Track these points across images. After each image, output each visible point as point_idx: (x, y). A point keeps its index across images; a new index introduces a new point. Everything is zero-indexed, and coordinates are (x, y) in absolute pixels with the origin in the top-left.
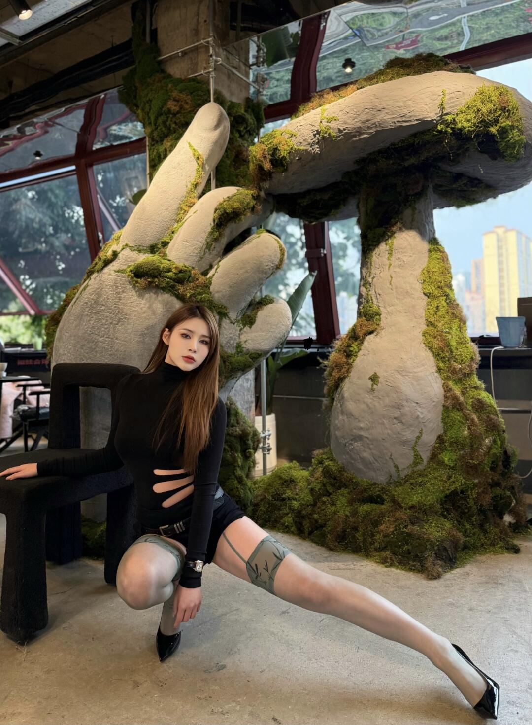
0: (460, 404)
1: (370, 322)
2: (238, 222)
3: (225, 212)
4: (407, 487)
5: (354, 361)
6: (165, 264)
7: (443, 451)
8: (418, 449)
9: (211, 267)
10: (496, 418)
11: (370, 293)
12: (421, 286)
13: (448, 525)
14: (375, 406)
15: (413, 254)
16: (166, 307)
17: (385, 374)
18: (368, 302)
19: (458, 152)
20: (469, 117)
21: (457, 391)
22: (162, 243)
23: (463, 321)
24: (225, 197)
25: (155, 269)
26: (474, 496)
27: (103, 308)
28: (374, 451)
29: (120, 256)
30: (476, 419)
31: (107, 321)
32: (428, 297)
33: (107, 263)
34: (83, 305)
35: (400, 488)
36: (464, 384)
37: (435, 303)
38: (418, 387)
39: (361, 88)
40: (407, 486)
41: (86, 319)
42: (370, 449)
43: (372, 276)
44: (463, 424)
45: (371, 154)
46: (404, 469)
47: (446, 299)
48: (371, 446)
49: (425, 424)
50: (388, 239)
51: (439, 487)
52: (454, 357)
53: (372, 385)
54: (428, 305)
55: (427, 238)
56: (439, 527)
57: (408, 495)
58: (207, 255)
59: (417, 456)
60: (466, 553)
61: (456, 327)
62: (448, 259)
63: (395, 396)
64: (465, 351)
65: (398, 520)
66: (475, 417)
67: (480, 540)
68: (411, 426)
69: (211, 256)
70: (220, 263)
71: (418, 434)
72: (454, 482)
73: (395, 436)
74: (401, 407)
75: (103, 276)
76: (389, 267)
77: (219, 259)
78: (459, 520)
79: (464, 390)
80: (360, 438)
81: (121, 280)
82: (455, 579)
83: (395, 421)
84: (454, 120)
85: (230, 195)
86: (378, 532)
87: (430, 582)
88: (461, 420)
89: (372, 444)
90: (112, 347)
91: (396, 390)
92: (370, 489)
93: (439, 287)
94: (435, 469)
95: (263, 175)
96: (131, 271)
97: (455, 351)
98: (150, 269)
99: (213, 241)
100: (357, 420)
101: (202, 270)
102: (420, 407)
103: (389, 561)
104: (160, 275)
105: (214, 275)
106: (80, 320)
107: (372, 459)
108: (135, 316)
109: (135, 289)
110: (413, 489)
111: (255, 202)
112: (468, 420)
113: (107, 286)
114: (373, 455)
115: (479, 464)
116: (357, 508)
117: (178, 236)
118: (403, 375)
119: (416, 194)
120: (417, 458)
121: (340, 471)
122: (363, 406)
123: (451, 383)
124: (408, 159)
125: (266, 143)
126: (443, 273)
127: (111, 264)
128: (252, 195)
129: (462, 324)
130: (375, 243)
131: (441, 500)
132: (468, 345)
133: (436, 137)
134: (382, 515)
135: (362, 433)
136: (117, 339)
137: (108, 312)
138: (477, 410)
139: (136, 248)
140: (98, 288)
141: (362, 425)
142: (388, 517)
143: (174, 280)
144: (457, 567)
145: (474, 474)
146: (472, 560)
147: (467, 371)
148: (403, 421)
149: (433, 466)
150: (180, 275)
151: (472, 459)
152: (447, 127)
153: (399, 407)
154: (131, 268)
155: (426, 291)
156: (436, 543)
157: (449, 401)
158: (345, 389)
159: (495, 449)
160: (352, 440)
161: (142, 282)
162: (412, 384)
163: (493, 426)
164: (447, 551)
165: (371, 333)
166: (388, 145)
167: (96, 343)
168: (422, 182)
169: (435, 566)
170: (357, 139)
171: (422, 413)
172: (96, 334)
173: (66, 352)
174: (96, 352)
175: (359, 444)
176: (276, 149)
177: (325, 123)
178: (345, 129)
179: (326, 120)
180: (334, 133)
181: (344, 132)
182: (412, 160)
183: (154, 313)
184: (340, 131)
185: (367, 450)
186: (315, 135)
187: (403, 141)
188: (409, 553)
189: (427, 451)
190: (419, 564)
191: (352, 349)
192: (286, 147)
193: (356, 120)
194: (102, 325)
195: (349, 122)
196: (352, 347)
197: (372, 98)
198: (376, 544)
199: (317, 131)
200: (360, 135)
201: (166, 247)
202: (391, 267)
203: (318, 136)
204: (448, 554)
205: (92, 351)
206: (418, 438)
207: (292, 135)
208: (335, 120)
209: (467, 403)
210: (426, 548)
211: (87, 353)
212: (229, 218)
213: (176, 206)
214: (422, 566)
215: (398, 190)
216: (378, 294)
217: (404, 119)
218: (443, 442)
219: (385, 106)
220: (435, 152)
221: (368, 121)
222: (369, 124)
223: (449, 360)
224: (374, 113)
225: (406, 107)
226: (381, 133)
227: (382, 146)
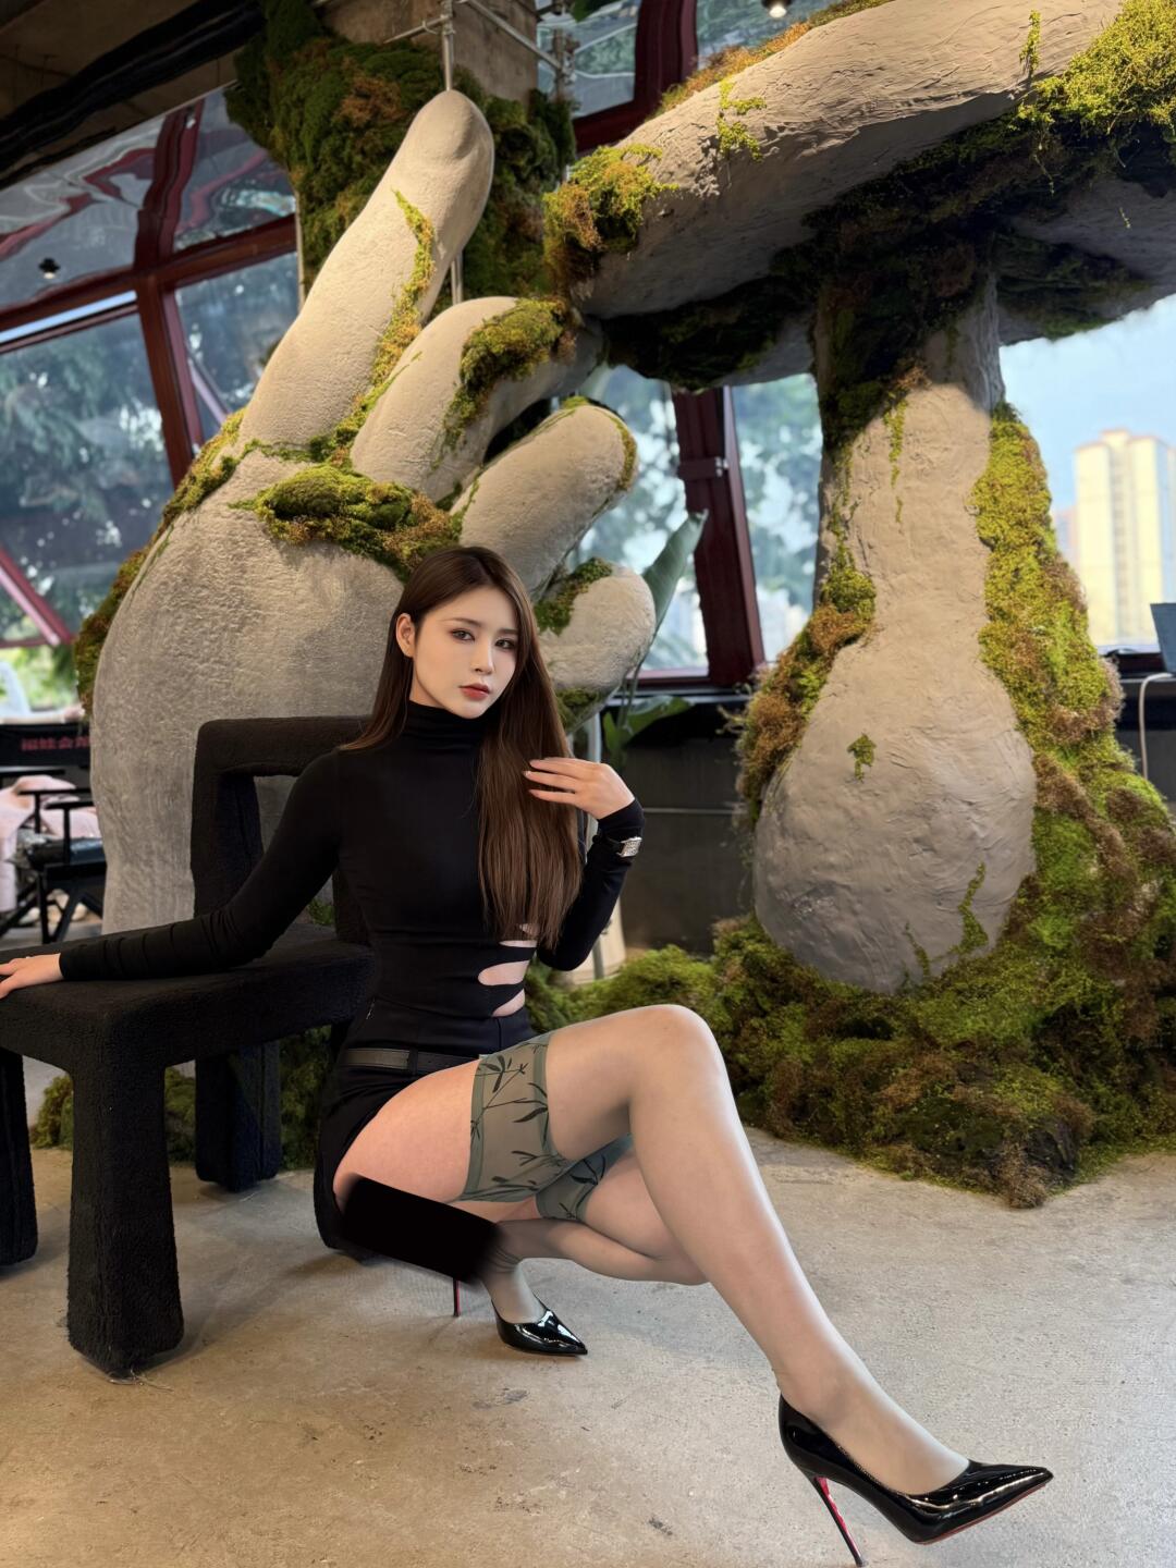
0: (1078, 803)
1: (848, 615)
2: (519, 378)
3: (489, 353)
4: (949, 998)
5: (809, 709)
6: (347, 484)
7: (1036, 915)
8: (975, 912)
9: (458, 490)
10: (1168, 835)
11: (846, 544)
12: (974, 521)
13: (1053, 1086)
14: (864, 813)
15: (954, 443)
16: (352, 586)
17: (890, 738)
18: (841, 566)
19: (1067, 182)
21: (1069, 772)
22: (339, 434)
23: (1077, 608)
24: (488, 318)
25: (326, 496)
26: (1116, 1019)
27: (205, 593)
28: (866, 919)
29: (241, 469)
30: (1119, 838)
31: (215, 623)
32: (993, 549)
33: (211, 487)
34: (156, 589)
35: (932, 1002)
36: (1085, 758)
37: (1011, 562)
38: (971, 767)
40: (949, 996)
41: (165, 621)
42: (855, 913)
43: (851, 503)
44: (1085, 849)
45: (844, 196)
46: (941, 957)
47: (1038, 552)
48: (858, 907)
49: (992, 852)
50: (889, 410)
51: (1030, 999)
52: (1061, 692)
53: (858, 765)
54: (992, 568)
55: (986, 403)
56: (1030, 1090)
57: (953, 1018)
58: (448, 458)
59: (972, 926)
60: (1100, 1151)
61: (1064, 621)
62: (1038, 454)
63: (914, 788)
64: (1088, 677)
65: (927, 1072)
66: (1115, 833)
67: (1133, 1119)
68: (957, 857)
69: (458, 463)
70: (481, 480)
71: (974, 876)
72: (1066, 986)
73: (916, 882)
74: (929, 814)
75: (202, 518)
76: (894, 478)
77: (477, 470)
78: (1080, 1073)
79: (1086, 772)
80: (830, 888)
81: (244, 527)
82: (1077, 1210)
83: (915, 846)
85: (499, 313)
86: (880, 1101)
87: (1017, 1214)
88: (1082, 840)
89: (860, 902)
90: (228, 685)
91: (917, 774)
92: (855, 1004)
93: (1019, 523)
94: (1017, 957)
95: (579, 261)
96: (266, 503)
97: (1064, 678)
98: (311, 497)
99: (461, 426)
100: (821, 848)
101: (438, 498)
102: (977, 812)
103: (910, 1164)
104: (336, 510)
105: (465, 509)
106: (153, 623)
107: (858, 936)
108: (280, 610)
109: (277, 547)
110: (963, 1003)
111: (559, 330)
112: (1099, 842)
113: (211, 541)
114: (862, 927)
115: (1128, 944)
116: (827, 1047)
117: (377, 416)
118: (933, 739)
119: (957, 297)
120: (973, 934)
121: (783, 965)
122: (835, 815)
123: (1053, 756)
124: (939, 204)
125: (584, 182)
126: (1027, 488)
127: (220, 491)
128: (552, 312)
129: (1077, 613)
130: (857, 421)
131: (1034, 1028)
132: (1098, 667)
133: (1013, 139)
134: (889, 1063)
135: (835, 877)
136: (239, 664)
137: (216, 603)
138: (1119, 817)
139: (276, 449)
140: (190, 549)
141: (833, 859)
142: (904, 1068)
143: (371, 522)
144: (1079, 1183)
145: (1112, 969)
146: (1114, 1165)
147: (1092, 725)
148: (937, 846)
149: (1011, 949)
150: (385, 509)
151: (1110, 932)
152: (1043, 110)
153: (926, 813)
154: (267, 496)
155: (986, 534)
156: (1025, 1126)
157: (1049, 797)
158: (789, 776)
159: (1166, 908)
160: (808, 894)
161: (295, 528)
162: (958, 760)
163: (1163, 855)
164: (1056, 1144)
165: (850, 640)
166: (888, 168)
167: (191, 675)
168: (971, 267)
169: (1026, 1177)
170: (813, 151)
171: (983, 827)
172: (190, 656)
173: (122, 702)
174: (192, 698)
175: (826, 904)
176: (608, 194)
177: (730, 118)
178: (781, 129)
179: (733, 110)
180: (754, 140)
181: (781, 134)
182: (949, 207)
183: (324, 602)
184: (770, 133)
185: (847, 915)
186: (706, 151)
187: (927, 156)
188: (961, 1148)
189: (996, 915)
190: (986, 1173)
191: (803, 681)
192: (633, 187)
193: (810, 103)
194: (204, 633)
195: (792, 107)
196: (803, 676)
197: (850, 43)
198: (877, 1127)
199: (712, 138)
200: (819, 143)
201: (349, 444)
202: (899, 477)
203: (713, 151)
204: (1057, 1151)
205: (182, 697)
206: (975, 884)
207: (649, 157)
208: (758, 106)
209: (1094, 801)
210: (1002, 1138)
211: (171, 701)
212: (498, 368)
213: (371, 344)
214: (994, 1177)
215: (913, 286)
216: (866, 546)
217: (933, 93)
218: (1037, 895)
219: (884, 62)
220: (1006, 183)
221: (840, 103)
222: (842, 111)
223: (1046, 701)
224: (853, 80)
225: (938, 61)
226: (875, 134)
227: (875, 168)
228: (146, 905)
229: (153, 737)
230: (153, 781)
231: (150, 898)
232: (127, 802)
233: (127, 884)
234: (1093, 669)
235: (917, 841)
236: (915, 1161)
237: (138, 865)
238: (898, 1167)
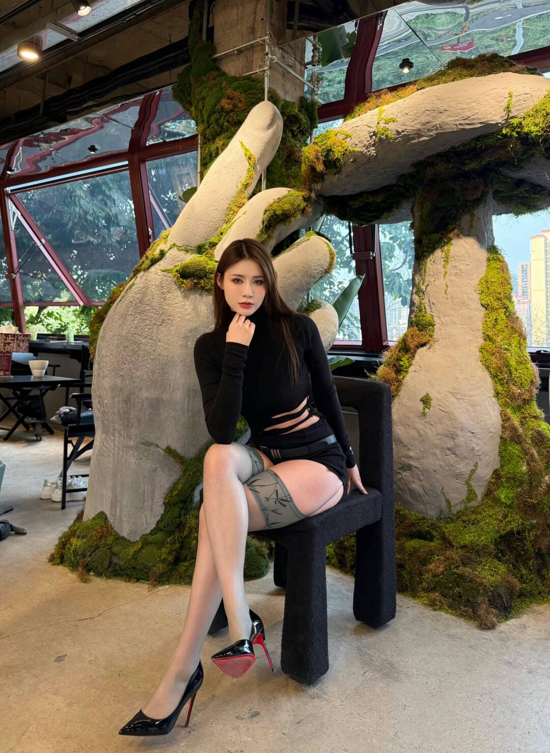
0: (519, 436)
1: (422, 332)
2: (287, 224)
3: (275, 214)
4: (459, 524)
5: (404, 377)
6: (211, 265)
7: (499, 487)
8: (472, 484)
11: (423, 301)
12: (478, 296)
13: (502, 568)
14: (426, 432)
15: (471, 262)
16: (209, 310)
17: (438, 396)
18: (421, 311)
19: (523, 157)
20: (537, 121)
21: (516, 420)
22: (210, 243)
23: (522, 336)
24: (276, 198)
25: (202, 270)
26: (532, 538)
27: (148, 308)
28: (424, 483)
29: (167, 255)
30: (536, 455)
31: (151, 321)
32: (486, 309)
33: (154, 262)
34: (128, 304)
35: (452, 525)
36: (523, 413)
37: (494, 315)
38: (473, 414)
39: (421, 89)
40: (460, 522)
41: (130, 318)
42: (420, 480)
43: (426, 284)
44: (521, 458)
45: (429, 157)
46: (456, 504)
47: (506, 312)
48: (421, 477)
49: (482, 457)
50: (444, 246)
51: (495, 527)
52: (513, 379)
53: (424, 409)
54: (486, 317)
55: (486, 246)
56: (492, 570)
57: (460, 533)
59: (471, 491)
60: (523, 601)
61: (516, 344)
62: (507, 269)
63: (448, 423)
64: (525, 373)
65: (448, 559)
66: (534, 451)
67: (537, 587)
68: (466, 458)
71: (472, 468)
72: (510, 522)
73: (447, 468)
74: (454, 436)
75: (150, 275)
76: (445, 275)
78: (515, 563)
79: (523, 420)
80: (409, 467)
81: (167, 280)
82: (510, 632)
83: (447, 451)
84: (520, 124)
85: (280, 196)
86: (426, 571)
87: (483, 633)
88: (520, 454)
89: (423, 475)
90: (154, 351)
91: (450, 416)
92: (418, 523)
93: (498, 299)
94: (490, 506)
95: (315, 176)
96: (177, 271)
97: (515, 372)
98: (196, 270)
100: (406, 448)
102: (475, 437)
103: (437, 603)
104: (205, 276)
106: (125, 319)
107: (421, 491)
108: (179, 317)
109: (180, 290)
110: (465, 527)
111: (305, 204)
112: (528, 455)
113: (152, 285)
114: (422, 486)
115: (538, 504)
116: (404, 543)
117: (226, 237)
118: (458, 399)
119: (475, 200)
120: (471, 494)
122: (414, 432)
123: (509, 411)
124: (468, 164)
125: (319, 144)
126: (502, 283)
127: (158, 263)
128: (303, 197)
129: (522, 340)
130: (430, 250)
131: (496, 540)
132: (529, 366)
133: (500, 141)
134: (431, 553)
135: (412, 462)
136: (159, 341)
137: (152, 313)
138: (536, 444)
139: (183, 248)
140: (144, 288)
141: (411, 454)
142: (438, 556)
144: (512, 618)
145: (531, 515)
146: (528, 609)
147: (526, 396)
148: (457, 452)
149: (487, 502)
151: (530, 498)
152: (512, 131)
153: (452, 436)
154: (178, 268)
155: (484, 302)
156: (489, 589)
157: (506, 432)
158: (394, 409)
160: (400, 469)
161: (188, 282)
162: (468, 411)
164: (502, 598)
165: (423, 345)
166: (448, 148)
167: (139, 344)
168: (482, 188)
169: (488, 614)
170: (416, 141)
171: (478, 445)
172: (139, 335)
174: (139, 355)
175: (408, 474)
176: (329, 151)
177: (382, 125)
178: (403, 131)
179: (383, 121)
180: (392, 135)
181: (403, 133)
182: (473, 165)
183: (198, 315)
184: (398, 133)
185: (416, 481)
186: (371, 137)
187: (464, 145)
188: (461, 597)
189: (482, 486)
191: (402, 363)
192: (340, 148)
193: (415, 122)
194: (146, 325)
195: (408, 123)
196: (402, 361)
197: (433, 99)
198: (424, 583)
199: (374, 132)
200: (419, 138)
201: (213, 248)
202: (447, 275)
203: (374, 137)
204: (503, 601)
205: (134, 354)
206: (473, 471)
207: (347, 136)
208: (394, 121)
209: (526, 436)
210: (479, 593)
211: (129, 356)
212: (279, 220)
213: (225, 206)
214: (474, 613)
215: (456, 195)
216: (432, 305)
217: (467, 122)
218: (500, 478)
219: (447, 108)
220: (497, 157)
221: (428, 123)
222: (429, 126)
223: (507, 383)
224: (434, 114)
225: (470, 109)
226: (442, 136)
227: (441, 149)
228: (111, 454)
229: (120, 372)
230: (118, 395)
233: (103, 444)
234: (527, 368)
235: (448, 449)
236: (440, 601)
237: (109, 436)
238: (432, 605)
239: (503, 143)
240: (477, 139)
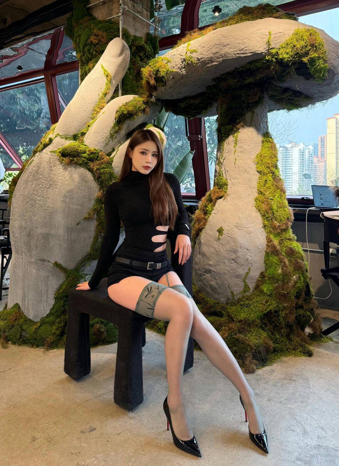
0: (277, 251)
1: (220, 190)
2: (132, 120)
3: (123, 113)
4: (238, 307)
5: (208, 217)
6: (82, 148)
7: (263, 283)
8: (247, 281)
9: (114, 150)
10: (302, 261)
11: (222, 170)
12: (255, 166)
13: (264, 334)
14: (220, 250)
15: (251, 144)
16: (81, 177)
17: (227, 228)
18: (220, 176)
19: (283, 74)
20: (288, 51)
21: (276, 242)
22: (81, 133)
24: (124, 103)
25: (75, 151)
26: (283, 315)
27: (41, 176)
28: (218, 281)
29: (54, 141)
30: (287, 262)
31: (43, 185)
32: (260, 174)
33: (46, 146)
34: (29, 174)
35: (234, 307)
36: (281, 237)
37: (265, 178)
38: (249, 238)
39: (216, 29)
40: (239, 305)
41: (30, 183)
42: (216, 279)
43: (223, 158)
44: (278, 265)
45: (222, 75)
46: (238, 294)
47: (272, 176)
48: (216, 277)
49: (253, 264)
50: (234, 133)
51: (260, 308)
52: (275, 217)
53: (219, 236)
54: (260, 179)
55: (262, 132)
56: (257, 336)
57: (239, 313)
58: (110, 142)
59: (246, 286)
60: (275, 355)
61: (278, 196)
62: (275, 148)
63: (233, 244)
64: (284, 213)
65: (231, 329)
66: (286, 260)
67: (286, 345)
68: (243, 265)
69: (113, 143)
70: (119, 148)
71: (247, 271)
72: (270, 305)
73: (232, 272)
75: (43, 155)
76: (235, 152)
77: (119, 145)
78: (273, 331)
79: (281, 241)
80: (209, 271)
81: (53, 158)
83: (232, 261)
84: (277, 53)
85: (128, 101)
87: (247, 375)
88: (277, 262)
90: (45, 204)
91: (234, 240)
92: (215, 306)
93: (268, 167)
94: (258, 295)
95: (151, 89)
96: (59, 152)
97: (276, 213)
98: (71, 152)
99: (115, 133)
100: (208, 259)
101: (107, 152)
102: (250, 252)
104: (78, 155)
105: (115, 156)
106: (27, 184)
107: (216, 286)
108: (61, 183)
109: (61, 164)
110: (242, 309)
111: (145, 106)
112: (282, 263)
113: (44, 161)
114: (217, 283)
115: (288, 294)
117: (92, 129)
118: (239, 229)
119: (254, 103)
121: (197, 292)
122: (212, 250)
123: (272, 236)
124: (247, 79)
125: (152, 66)
126: (271, 157)
127: (48, 147)
128: (143, 101)
129: (282, 193)
130: (226, 136)
131: (261, 317)
132: (286, 209)
133: (265, 64)
134: (221, 325)
135: (211, 268)
136: (48, 198)
137: (44, 180)
138: (289, 256)
139: (64, 136)
140: (39, 163)
141: (211, 263)
142: (225, 327)
143: (87, 159)
144: (267, 366)
145: (283, 300)
146: (278, 360)
147: (283, 227)
148: (238, 262)
149: (256, 293)
150: (92, 156)
151: (283, 290)
152: (273, 57)
153: (235, 252)
154: (60, 150)
155: (259, 170)
156: (253, 348)
157: (269, 249)
158: (202, 237)
159: (299, 284)
160: (204, 272)
161: (66, 160)
162: (245, 236)
163: (299, 268)
164: (261, 354)
165: (221, 198)
166: (233, 69)
167: (35, 200)
168: (259, 94)
169: (251, 364)
170: (210, 65)
171: (251, 256)
172: (36, 195)
173: (17, 206)
174: (35, 207)
175: (209, 276)
176: (158, 71)
177: (189, 54)
178: (201, 59)
179: (189, 52)
180: (195, 61)
181: (201, 60)
182: (250, 80)
183: (73, 181)
184: (198, 59)
185: (214, 280)
186: (182, 62)
187: (243, 67)
188: (236, 353)
189: (253, 283)
190: (241, 361)
191: (207, 209)
192: (164, 70)
193: (209, 52)
194: (40, 188)
195: (204, 53)
196: (207, 207)
197: (220, 37)
199: (184, 59)
200: (211, 63)
201: (84, 136)
203: (184, 62)
204: (262, 356)
205: (33, 207)
206: (247, 273)
207: (168, 62)
208: (195, 52)
209: (282, 250)
210: (247, 351)
211: (30, 208)
212: (126, 117)
213: (91, 108)
214: (243, 363)
215: (242, 99)
216: (226, 171)
217: (242, 52)
218: (264, 277)
219: (229, 43)
220: (266, 74)
221: (217, 53)
222: (218, 55)
223: (271, 219)
224: (221, 47)
225: (243, 44)
226: (226, 62)
227: (229, 70)
229: (24, 218)
230: (24, 231)
231: (21, 265)
232: (17, 236)
234: (285, 211)
235: (233, 259)
237: (19, 256)
239: (268, 65)
240: (250, 63)
